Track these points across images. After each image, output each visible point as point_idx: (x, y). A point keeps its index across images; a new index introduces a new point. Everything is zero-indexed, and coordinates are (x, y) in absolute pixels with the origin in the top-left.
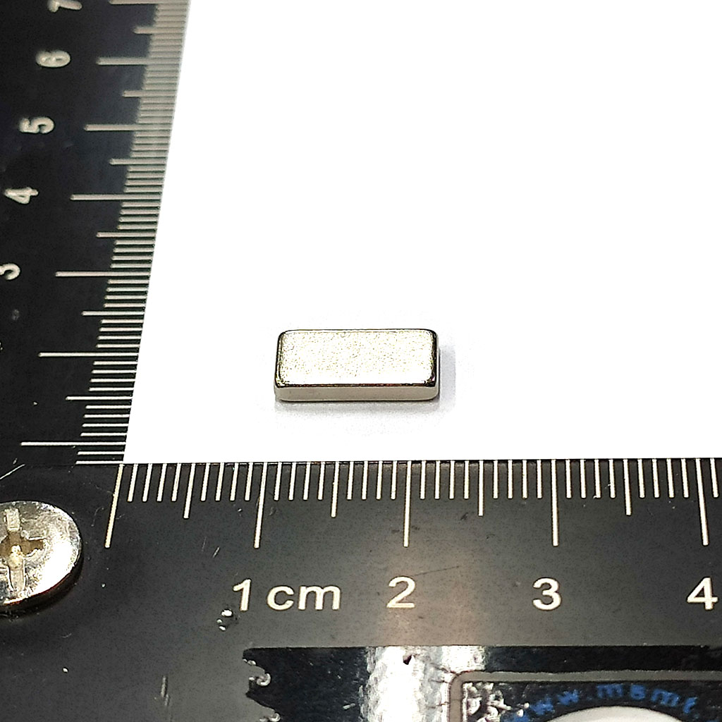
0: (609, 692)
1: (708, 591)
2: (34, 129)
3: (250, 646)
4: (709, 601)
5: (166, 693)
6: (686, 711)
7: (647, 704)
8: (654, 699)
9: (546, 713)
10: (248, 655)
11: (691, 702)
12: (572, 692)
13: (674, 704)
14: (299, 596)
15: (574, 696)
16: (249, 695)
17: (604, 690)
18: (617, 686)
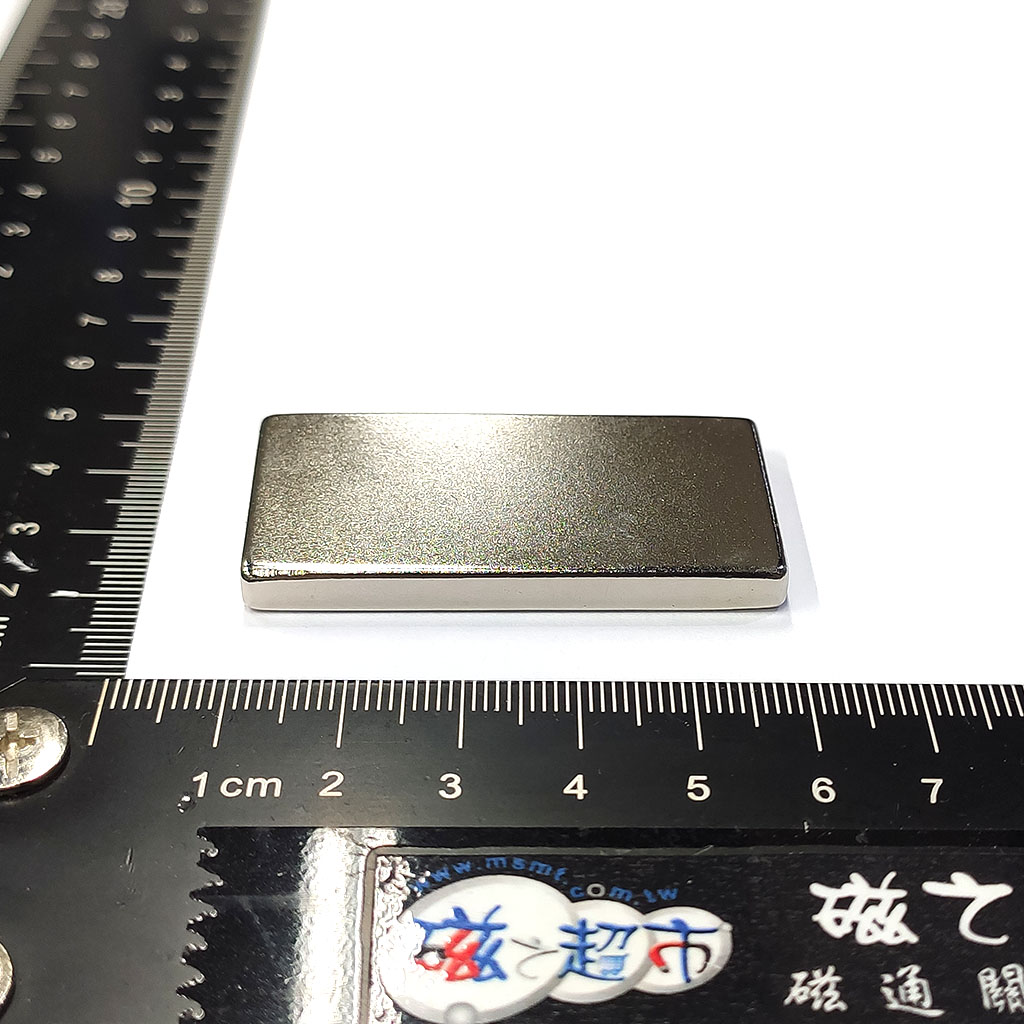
0: (496, 864)
1: (580, 785)
2: (61, 417)
3: (204, 824)
4: (581, 793)
5: (130, 862)
6: (557, 879)
7: (525, 874)
8: (531, 869)
9: (444, 879)
10: (201, 833)
11: (561, 872)
12: (465, 863)
13: (547, 873)
14: (246, 786)
15: (467, 867)
16: (199, 864)
17: (492, 862)
18: (502, 859)
